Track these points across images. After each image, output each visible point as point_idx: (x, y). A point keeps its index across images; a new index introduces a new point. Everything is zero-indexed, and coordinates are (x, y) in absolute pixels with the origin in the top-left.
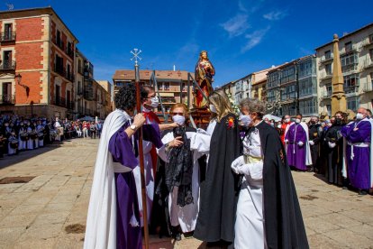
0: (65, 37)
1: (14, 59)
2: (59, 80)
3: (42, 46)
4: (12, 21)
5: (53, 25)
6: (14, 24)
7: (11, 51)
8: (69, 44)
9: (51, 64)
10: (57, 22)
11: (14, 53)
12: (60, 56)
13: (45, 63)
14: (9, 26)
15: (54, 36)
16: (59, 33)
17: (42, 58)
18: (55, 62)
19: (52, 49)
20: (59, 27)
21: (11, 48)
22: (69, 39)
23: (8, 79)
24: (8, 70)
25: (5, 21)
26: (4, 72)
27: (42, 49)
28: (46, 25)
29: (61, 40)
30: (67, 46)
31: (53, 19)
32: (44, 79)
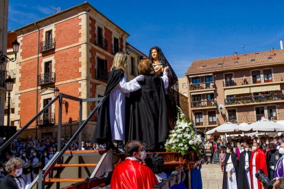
0: (109, 33)
1: (53, 70)
2: (102, 89)
3: (80, 50)
4: (52, 27)
5: (91, 23)
6: (54, 30)
7: (51, 62)
8: (116, 40)
9: (90, 70)
10: (97, 18)
11: (53, 63)
12: (103, 57)
13: (83, 70)
14: (49, 33)
15: (94, 36)
16: (100, 29)
17: (79, 65)
18: (96, 67)
19: (91, 51)
20: (100, 23)
21: (51, 58)
22: (115, 35)
23: (49, 94)
24: (48, 84)
25: (46, 29)
26: (44, 86)
27: (80, 54)
28: (83, 24)
29: (104, 38)
30: (113, 43)
31: (92, 15)
32: (83, 90)
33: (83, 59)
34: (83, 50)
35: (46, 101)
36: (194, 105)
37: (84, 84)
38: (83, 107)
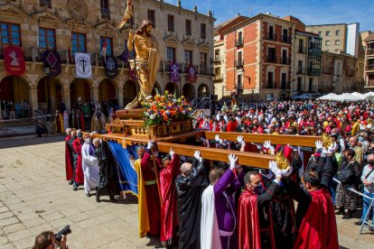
0: (279, 27)
1: (243, 57)
2: (271, 68)
3: (256, 45)
4: (241, 30)
5: (264, 25)
6: (243, 32)
7: (241, 52)
8: (285, 31)
9: (262, 57)
10: (269, 20)
11: (243, 53)
12: (273, 47)
13: (258, 58)
14: (240, 33)
15: (266, 34)
16: (271, 28)
17: (256, 55)
18: (267, 54)
19: (264, 45)
20: (271, 23)
21: (241, 50)
22: (285, 27)
23: (239, 72)
24: (240, 66)
25: (239, 31)
26: (238, 68)
27: (256, 48)
28: (259, 28)
29: (274, 32)
30: (282, 34)
31: (265, 20)
32: (258, 70)
33: (258, 51)
34: (258, 45)
35: (239, 76)
36: (369, 68)
37: (258, 66)
38: (257, 81)
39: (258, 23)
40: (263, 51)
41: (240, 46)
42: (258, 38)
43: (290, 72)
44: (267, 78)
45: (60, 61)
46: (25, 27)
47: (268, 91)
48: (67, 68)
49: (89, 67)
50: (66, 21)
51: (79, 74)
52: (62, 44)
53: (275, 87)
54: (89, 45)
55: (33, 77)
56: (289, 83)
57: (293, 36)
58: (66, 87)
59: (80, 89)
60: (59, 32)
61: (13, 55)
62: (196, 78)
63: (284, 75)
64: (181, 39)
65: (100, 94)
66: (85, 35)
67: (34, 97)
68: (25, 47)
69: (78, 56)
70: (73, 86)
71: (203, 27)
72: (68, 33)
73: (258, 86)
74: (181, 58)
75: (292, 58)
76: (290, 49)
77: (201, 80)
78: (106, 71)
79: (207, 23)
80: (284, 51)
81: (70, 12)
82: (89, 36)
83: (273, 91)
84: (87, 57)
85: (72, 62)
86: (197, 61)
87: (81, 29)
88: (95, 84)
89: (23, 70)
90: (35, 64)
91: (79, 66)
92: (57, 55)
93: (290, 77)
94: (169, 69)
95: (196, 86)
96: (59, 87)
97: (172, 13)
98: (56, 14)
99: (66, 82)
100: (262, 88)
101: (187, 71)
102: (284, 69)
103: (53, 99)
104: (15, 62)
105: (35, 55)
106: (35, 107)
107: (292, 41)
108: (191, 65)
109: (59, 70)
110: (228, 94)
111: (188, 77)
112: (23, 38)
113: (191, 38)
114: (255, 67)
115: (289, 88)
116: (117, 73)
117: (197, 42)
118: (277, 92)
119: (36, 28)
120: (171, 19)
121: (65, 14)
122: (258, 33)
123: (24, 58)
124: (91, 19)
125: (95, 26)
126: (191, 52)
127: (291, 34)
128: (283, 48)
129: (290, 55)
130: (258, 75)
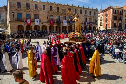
1: (107, 19)
2: (115, 22)
9: (113, 19)
10: (115, 9)
12: (116, 16)
13: (111, 19)
15: (114, 13)
16: (115, 11)
19: (113, 16)
22: (120, 10)
24: (107, 21)
25: (106, 12)
26: (106, 22)
27: (110, 17)
28: (111, 11)
29: (117, 12)
30: (119, 12)
31: (113, 9)
32: (111, 23)
33: (111, 17)
34: (111, 16)
35: (106, 24)
38: (111, 25)
39: (111, 10)
40: (113, 17)
41: (107, 16)
42: (111, 14)
43: (122, 23)
44: (114, 25)
45: (60, 22)
46: (54, 16)
47: (114, 28)
48: (62, 24)
49: (66, 23)
50: (62, 14)
51: (64, 25)
52: (61, 19)
53: (117, 27)
54: (66, 19)
55: (55, 26)
56: (122, 26)
57: (123, 12)
58: (61, 28)
59: (64, 28)
60: (60, 16)
61: (52, 21)
62: (92, 25)
63: (120, 24)
64: (88, 16)
65: (68, 29)
66: (65, 16)
67: (55, 29)
68: (54, 20)
69: (64, 21)
70: (63, 27)
71: (95, 12)
72: (62, 16)
73: (111, 27)
74: (88, 20)
75: (123, 19)
76: (122, 16)
77: (94, 26)
78: (70, 24)
79: (96, 11)
80: (120, 17)
81: (63, 12)
82: (67, 17)
83: (116, 28)
84: (66, 21)
85: (63, 22)
86: (92, 21)
87: (65, 15)
88: (67, 27)
89: (53, 24)
90: (55, 23)
91: (64, 23)
92: (60, 21)
93: (122, 24)
94: (85, 23)
95: (92, 27)
96: (60, 27)
97: (86, 10)
98: (60, 13)
99: (61, 27)
100: (112, 27)
101: (90, 23)
102: (120, 22)
103: (59, 30)
104: (52, 23)
105: (56, 21)
106: (55, 32)
107: (123, 14)
108: (91, 22)
109: (60, 24)
110: (103, 29)
111: (90, 25)
112: (54, 18)
113: (91, 15)
114: (110, 22)
115: (122, 27)
116: (72, 24)
117: (93, 16)
118: (117, 29)
119: (56, 16)
120: (86, 11)
121: (62, 13)
122: (111, 12)
123: (54, 22)
124: (67, 13)
125: (68, 15)
126: (91, 19)
127: (122, 12)
128: (119, 16)
129: (122, 18)
130: (111, 24)
